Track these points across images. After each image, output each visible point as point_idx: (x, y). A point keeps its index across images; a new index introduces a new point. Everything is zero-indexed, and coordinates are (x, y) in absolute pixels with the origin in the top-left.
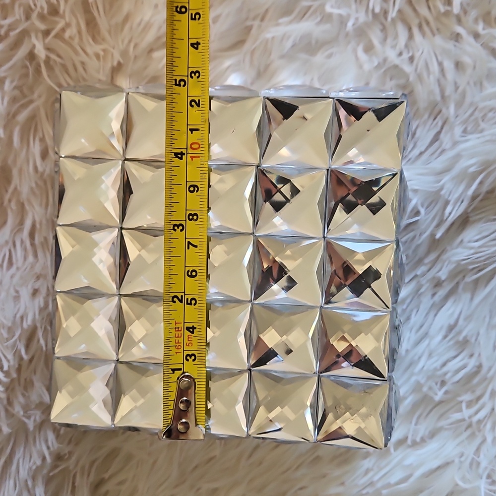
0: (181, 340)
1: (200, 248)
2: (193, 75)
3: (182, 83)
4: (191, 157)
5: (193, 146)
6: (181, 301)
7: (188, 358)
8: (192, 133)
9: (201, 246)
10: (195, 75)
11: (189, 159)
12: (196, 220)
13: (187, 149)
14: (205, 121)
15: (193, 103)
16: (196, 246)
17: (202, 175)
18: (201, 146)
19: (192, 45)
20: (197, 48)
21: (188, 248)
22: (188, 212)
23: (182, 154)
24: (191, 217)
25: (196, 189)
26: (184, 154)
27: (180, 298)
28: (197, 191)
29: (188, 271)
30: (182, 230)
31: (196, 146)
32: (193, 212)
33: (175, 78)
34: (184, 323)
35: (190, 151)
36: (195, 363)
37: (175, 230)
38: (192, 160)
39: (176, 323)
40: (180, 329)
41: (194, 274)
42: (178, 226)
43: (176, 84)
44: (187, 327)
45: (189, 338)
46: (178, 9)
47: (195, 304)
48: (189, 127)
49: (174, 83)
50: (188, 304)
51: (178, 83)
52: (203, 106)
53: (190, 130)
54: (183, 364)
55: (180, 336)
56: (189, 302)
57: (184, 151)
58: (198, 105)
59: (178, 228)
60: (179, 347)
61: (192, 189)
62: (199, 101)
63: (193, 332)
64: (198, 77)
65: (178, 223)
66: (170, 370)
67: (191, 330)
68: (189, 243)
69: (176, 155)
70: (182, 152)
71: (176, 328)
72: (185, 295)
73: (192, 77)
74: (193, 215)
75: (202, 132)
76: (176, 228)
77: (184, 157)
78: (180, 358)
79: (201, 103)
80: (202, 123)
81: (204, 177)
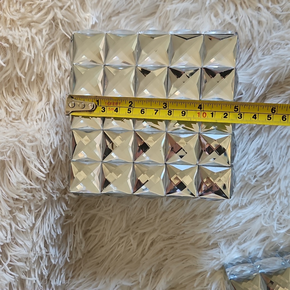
0: (112, 105)
1: (154, 116)
2: (240, 115)
3: (236, 110)
4: (199, 113)
5: (204, 114)
6: (130, 106)
7: (103, 108)
8: (211, 113)
9: (156, 116)
10: (240, 116)
11: (198, 112)
12: (168, 114)
13: (203, 111)
14: (216, 121)
15: (226, 115)
16: (155, 114)
17: (190, 118)
18: (204, 118)
19: (255, 115)
20: (253, 117)
21: (155, 110)
22: (172, 111)
23: (201, 108)
24: (170, 112)
25: (183, 115)
26: (201, 109)
27: (132, 105)
28: (182, 115)
29: (144, 110)
30: (164, 107)
31: (204, 116)
32: (172, 113)
33: (239, 106)
34: (120, 107)
36: (101, 111)
37: (164, 104)
38: (198, 113)
39: (120, 103)
40: (117, 105)
41: (143, 112)
42: (166, 105)
43: (235, 107)
44: (117, 108)
45: (113, 109)
46: (274, 109)
47: (128, 112)
48: (214, 112)
49: (236, 106)
50: (129, 109)
51: (236, 107)
52: (224, 119)
53: (213, 113)
54: (101, 106)
55: (114, 105)
56: (129, 110)
57: (202, 110)
58: (225, 117)
59: (165, 105)
60: (108, 104)
61: (184, 113)
62: (227, 118)
63: (115, 111)
64: (239, 118)
65: (167, 105)
66: (98, 99)
67: (116, 110)
68: (157, 111)
69: (201, 105)
70: (202, 108)
71: (117, 103)
72: (133, 108)
73: (239, 114)
75: (211, 119)
76: (165, 104)
77: (199, 109)
78: (103, 105)
79: (225, 118)
80: (215, 119)
81: (189, 119)
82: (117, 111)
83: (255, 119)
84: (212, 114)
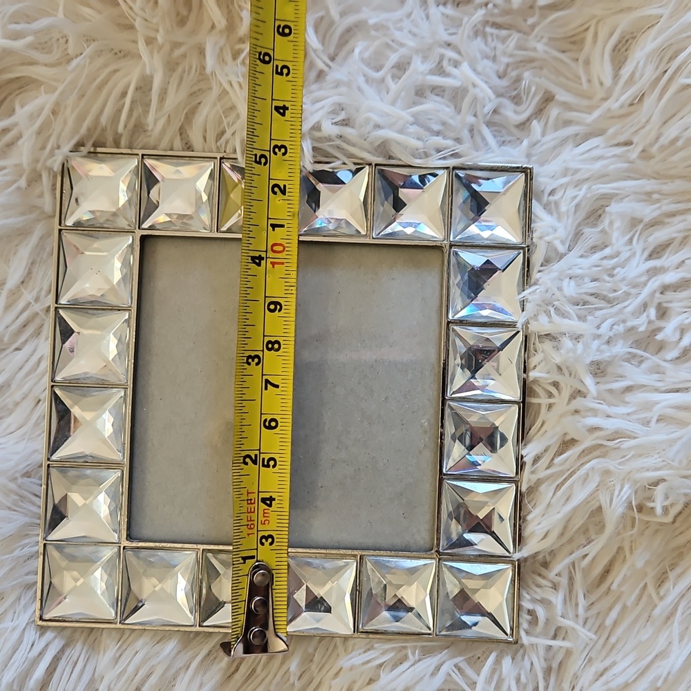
0: (254, 516)
1: (283, 389)
2: (277, 150)
3: (263, 160)
4: (271, 263)
5: (276, 248)
6: (255, 462)
7: (264, 541)
8: (274, 230)
9: (284, 385)
10: (280, 151)
12: (278, 350)
13: (266, 251)
14: (293, 215)
15: (276, 189)
16: (277, 386)
17: (287, 288)
18: (287, 249)
19: (277, 108)
20: (283, 115)
21: (266, 389)
22: (267, 339)
23: (260, 258)
25: (278, 307)
26: (263, 259)
27: (254, 458)
28: (280, 310)
29: (265, 420)
30: (257, 364)
31: (280, 248)
32: (273, 339)
33: (255, 152)
34: (259, 492)
35: (270, 254)
36: (272, 547)
37: (249, 364)
38: (273, 267)
39: (248, 493)
40: (253, 501)
41: (273, 424)
43: (256, 162)
44: (262, 499)
45: (264, 513)
46: (261, 57)
47: (274, 466)
48: (271, 222)
49: (254, 159)
50: (264, 466)
51: (258, 159)
52: (290, 194)
53: (272, 225)
54: (257, 549)
55: (253, 510)
56: (266, 463)
57: (263, 255)
58: (283, 192)
59: (253, 361)
60: (252, 526)
61: (272, 307)
63: (270, 505)
64: (284, 154)
65: (253, 354)
66: (240, 559)
67: (268, 502)
68: (267, 381)
69: (253, 258)
70: (260, 256)
71: (248, 500)
72: (260, 453)
73: (275, 154)
74: (273, 343)
75: (288, 229)
76: (250, 360)
77: (263, 262)
78: (253, 541)
79: (287, 190)
80: (289, 218)
81: (289, 292)
82: (272, 499)
83: (287, 109)
84: (274, 226)
